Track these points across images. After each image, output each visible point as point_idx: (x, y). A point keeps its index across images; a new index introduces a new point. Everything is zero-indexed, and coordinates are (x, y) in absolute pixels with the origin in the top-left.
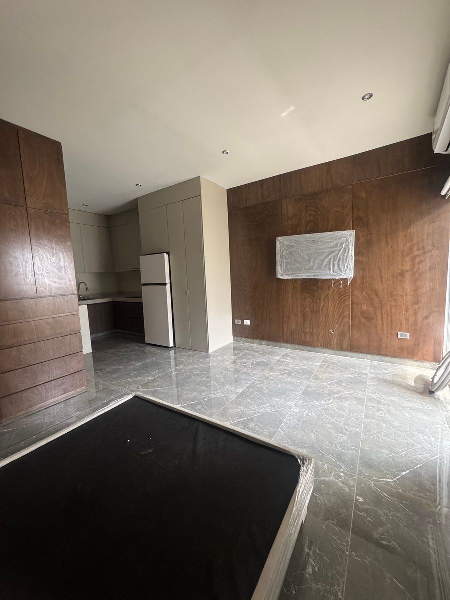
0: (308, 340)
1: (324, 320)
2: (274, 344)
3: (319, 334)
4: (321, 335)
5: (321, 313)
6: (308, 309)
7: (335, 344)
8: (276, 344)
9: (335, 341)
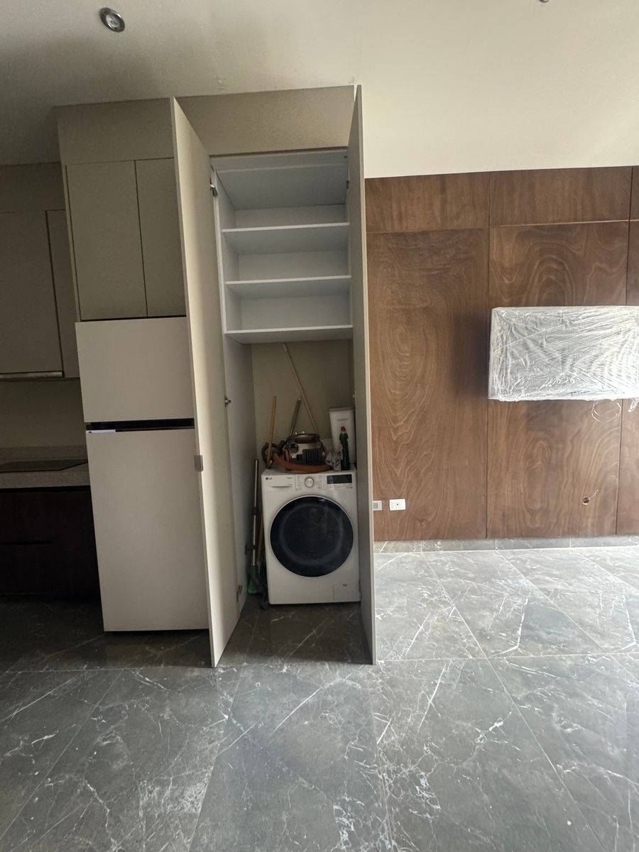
0: (538, 525)
1: (570, 480)
2: (462, 543)
3: (560, 511)
4: (563, 512)
5: (565, 469)
6: (540, 463)
7: (589, 525)
8: (466, 543)
9: (590, 521)
